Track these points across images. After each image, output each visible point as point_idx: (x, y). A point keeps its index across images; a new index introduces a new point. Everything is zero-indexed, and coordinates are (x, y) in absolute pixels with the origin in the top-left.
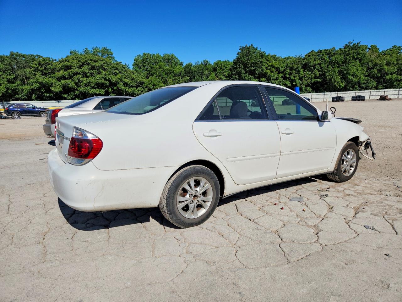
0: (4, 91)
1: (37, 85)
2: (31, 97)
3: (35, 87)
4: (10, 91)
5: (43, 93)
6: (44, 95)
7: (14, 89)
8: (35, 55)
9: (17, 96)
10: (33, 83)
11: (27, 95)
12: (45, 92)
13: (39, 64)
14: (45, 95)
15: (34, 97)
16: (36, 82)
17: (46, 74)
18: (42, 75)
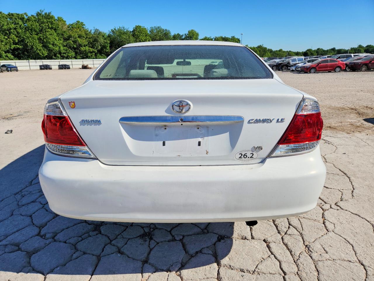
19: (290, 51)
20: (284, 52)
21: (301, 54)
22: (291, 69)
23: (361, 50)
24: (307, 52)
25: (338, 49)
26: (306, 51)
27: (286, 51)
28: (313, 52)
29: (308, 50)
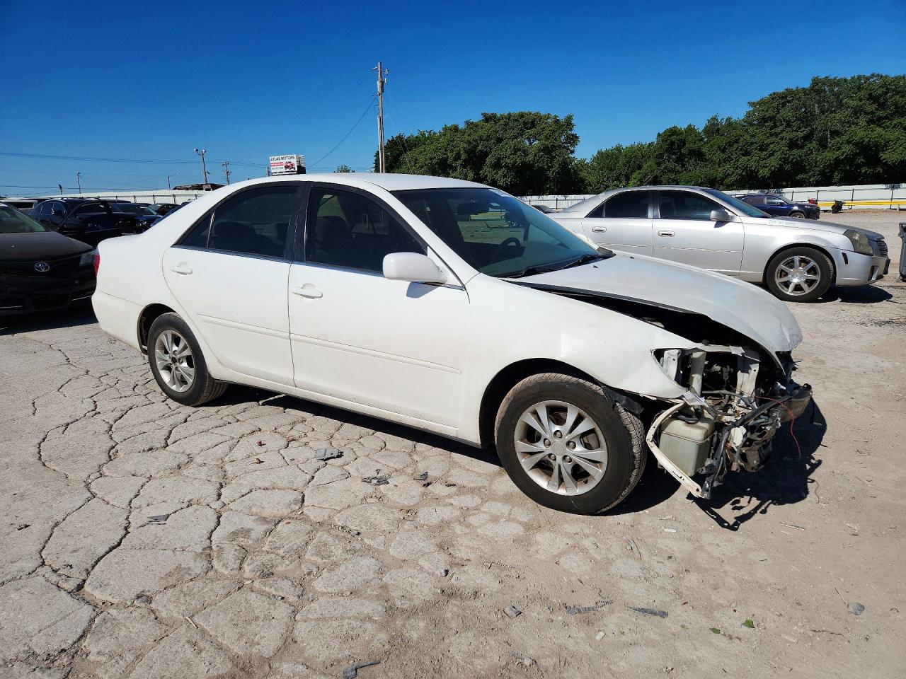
0: (775, 168)
1: (847, 149)
2: (832, 176)
3: (842, 155)
4: (788, 167)
5: (859, 166)
6: (860, 172)
7: (797, 161)
8: (868, 75)
9: (800, 176)
10: (841, 144)
11: (822, 173)
12: (864, 164)
13: (870, 97)
14: (863, 171)
15: (837, 176)
16: (849, 142)
17: (880, 119)
18: (871, 121)
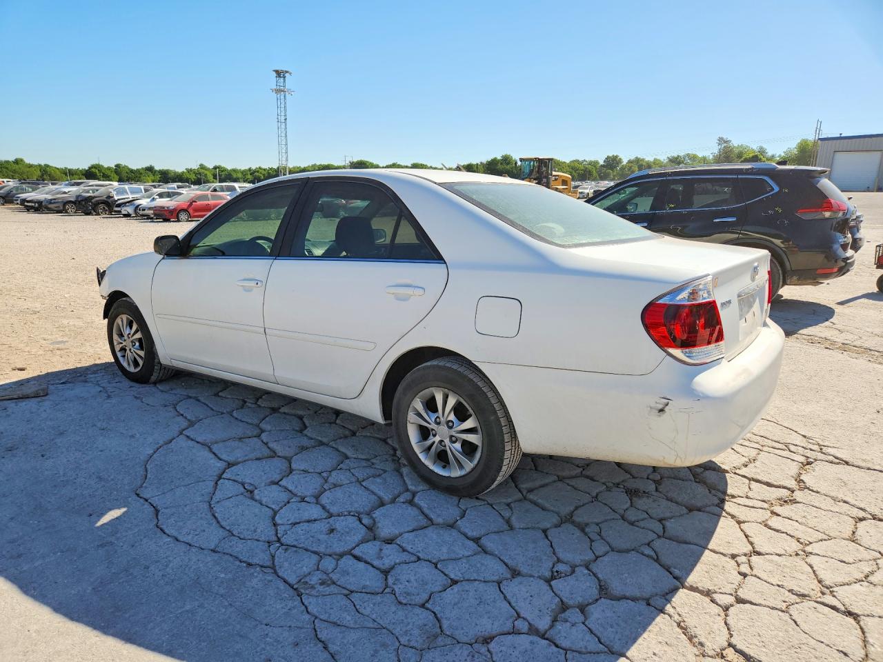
19: (47, 166)
20: (31, 166)
21: (78, 175)
22: (124, 212)
23: (206, 174)
24: (93, 170)
25: (161, 169)
26: (90, 168)
27: (36, 164)
28: (108, 173)
29: (93, 167)
